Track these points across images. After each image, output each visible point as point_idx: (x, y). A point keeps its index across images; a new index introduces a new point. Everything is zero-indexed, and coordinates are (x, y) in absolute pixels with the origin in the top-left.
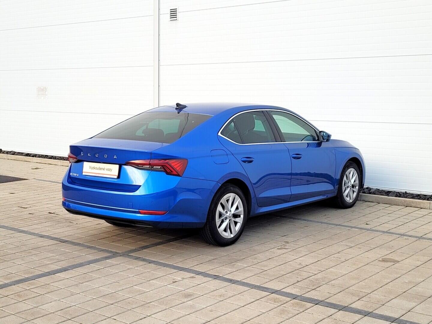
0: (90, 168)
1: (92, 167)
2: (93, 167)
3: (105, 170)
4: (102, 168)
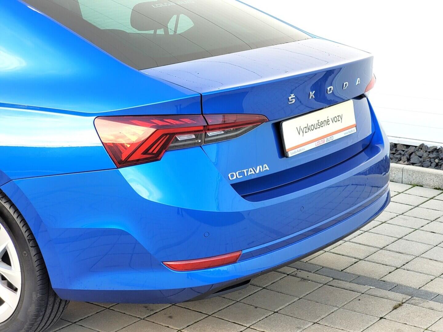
0: (299, 133)
2: (306, 128)
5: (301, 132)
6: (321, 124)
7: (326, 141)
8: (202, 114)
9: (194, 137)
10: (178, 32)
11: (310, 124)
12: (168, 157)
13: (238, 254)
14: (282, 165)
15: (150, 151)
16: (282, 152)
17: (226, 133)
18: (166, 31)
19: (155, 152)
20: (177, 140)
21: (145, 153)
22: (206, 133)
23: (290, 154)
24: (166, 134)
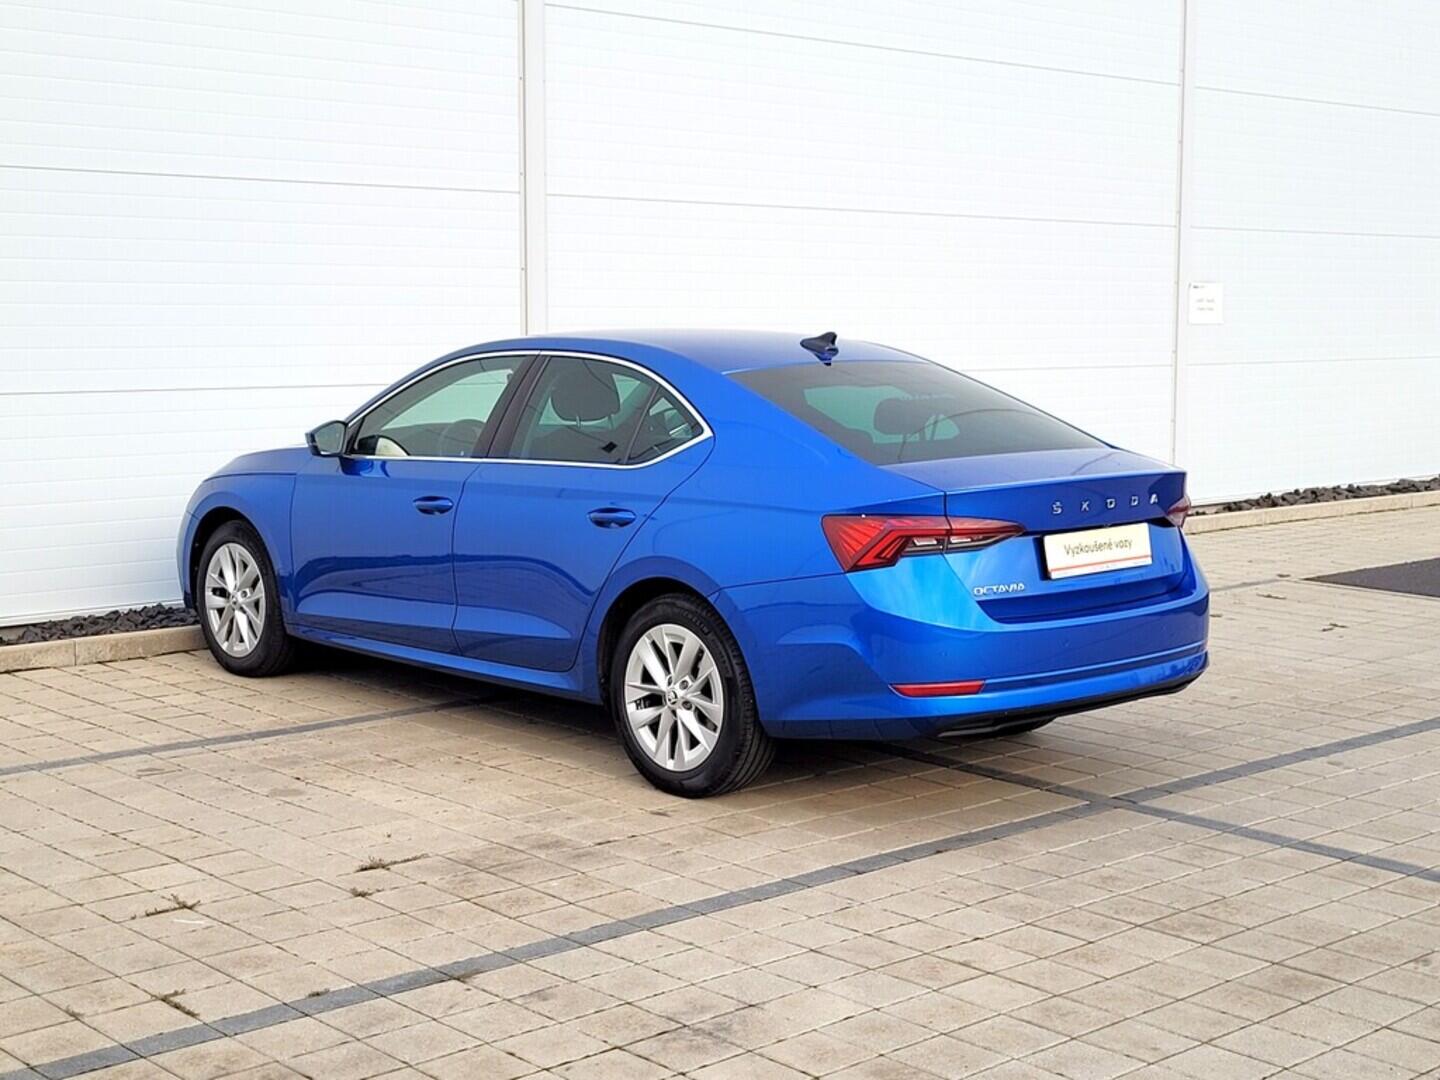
0: (1068, 553)
1: (1072, 547)
2: (1078, 548)
3: (1114, 546)
4: (1103, 542)
5: (1070, 552)
6: (1099, 547)
7: (1104, 568)
8: (946, 516)
9: (935, 542)
10: (935, 438)
11: (1084, 545)
12: (904, 563)
13: (980, 683)
14: (1041, 588)
15: (883, 555)
16: (1045, 574)
17: (973, 541)
18: (923, 437)
19: (888, 556)
20: (915, 546)
21: (878, 556)
22: (949, 539)
23: (1054, 575)
24: (902, 537)
